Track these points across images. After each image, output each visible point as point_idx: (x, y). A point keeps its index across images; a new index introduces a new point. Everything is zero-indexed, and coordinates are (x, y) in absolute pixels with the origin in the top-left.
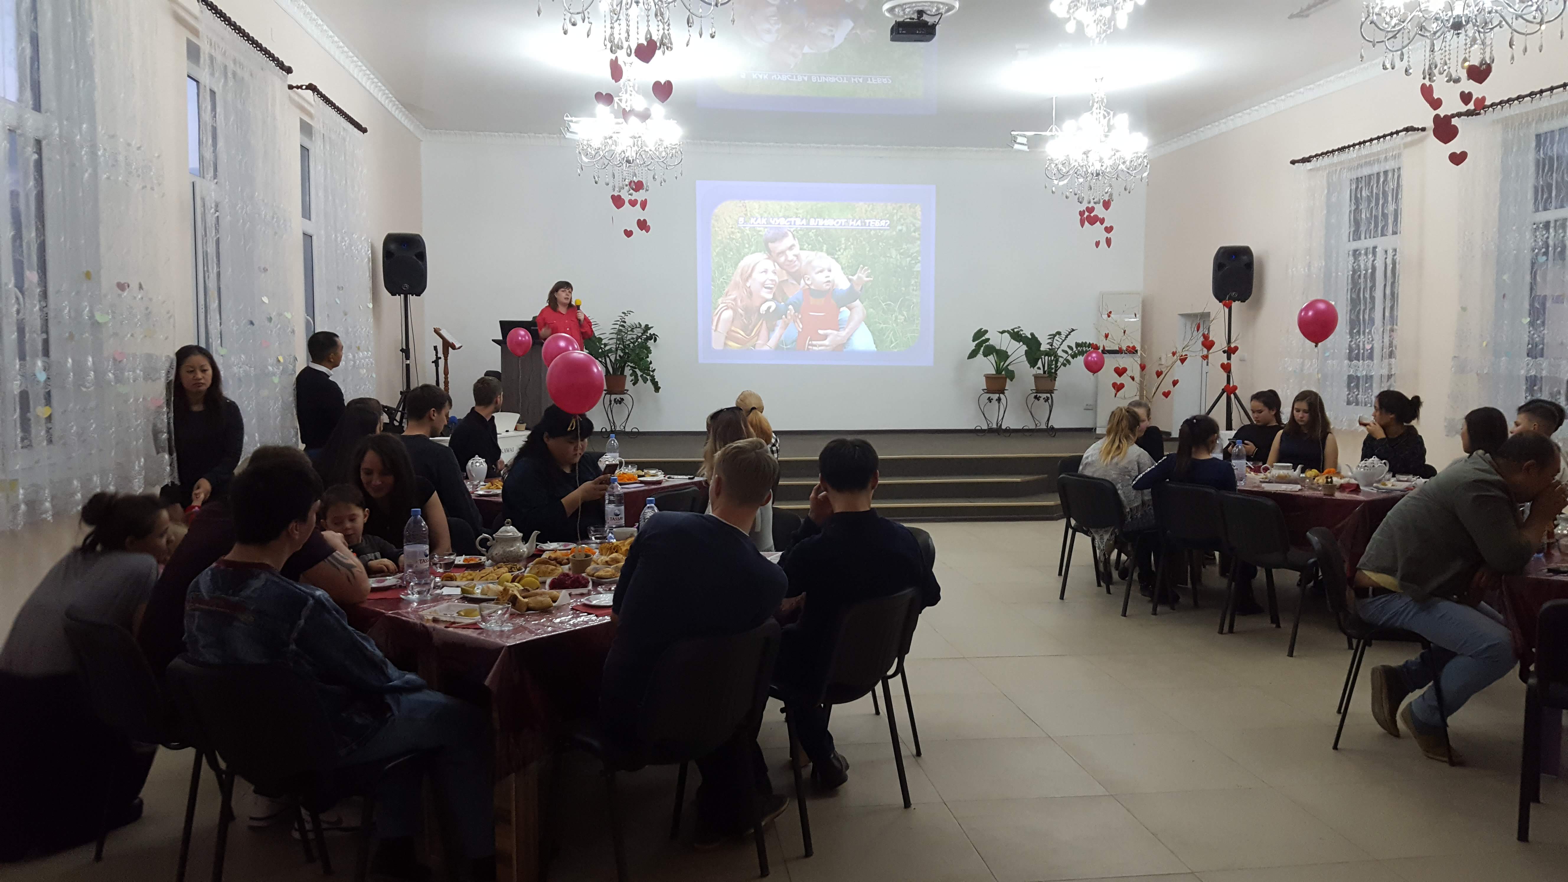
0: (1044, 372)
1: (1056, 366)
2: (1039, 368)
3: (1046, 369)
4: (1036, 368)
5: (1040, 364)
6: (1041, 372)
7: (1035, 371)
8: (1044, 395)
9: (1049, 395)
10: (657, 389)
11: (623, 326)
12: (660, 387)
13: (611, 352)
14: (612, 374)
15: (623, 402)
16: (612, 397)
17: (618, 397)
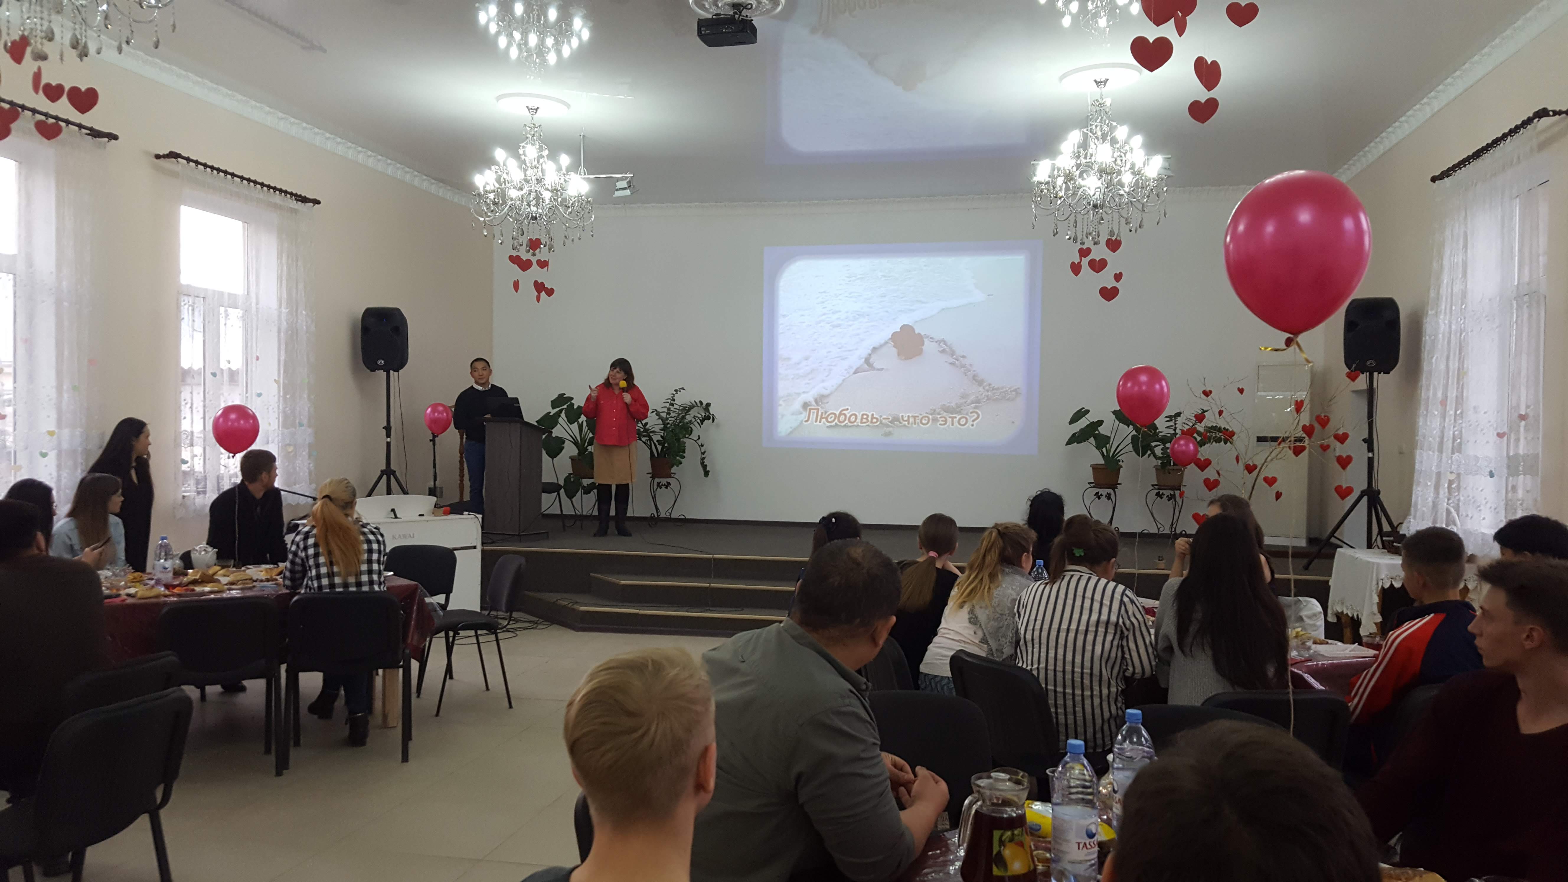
9: (1173, 492)
10: (706, 473)
11: (672, 405)
12: (709, 471)
13: (653, 432)
14: (656, 455)
15: (670, 486)
16: (658, 480)
17: (664, 481)
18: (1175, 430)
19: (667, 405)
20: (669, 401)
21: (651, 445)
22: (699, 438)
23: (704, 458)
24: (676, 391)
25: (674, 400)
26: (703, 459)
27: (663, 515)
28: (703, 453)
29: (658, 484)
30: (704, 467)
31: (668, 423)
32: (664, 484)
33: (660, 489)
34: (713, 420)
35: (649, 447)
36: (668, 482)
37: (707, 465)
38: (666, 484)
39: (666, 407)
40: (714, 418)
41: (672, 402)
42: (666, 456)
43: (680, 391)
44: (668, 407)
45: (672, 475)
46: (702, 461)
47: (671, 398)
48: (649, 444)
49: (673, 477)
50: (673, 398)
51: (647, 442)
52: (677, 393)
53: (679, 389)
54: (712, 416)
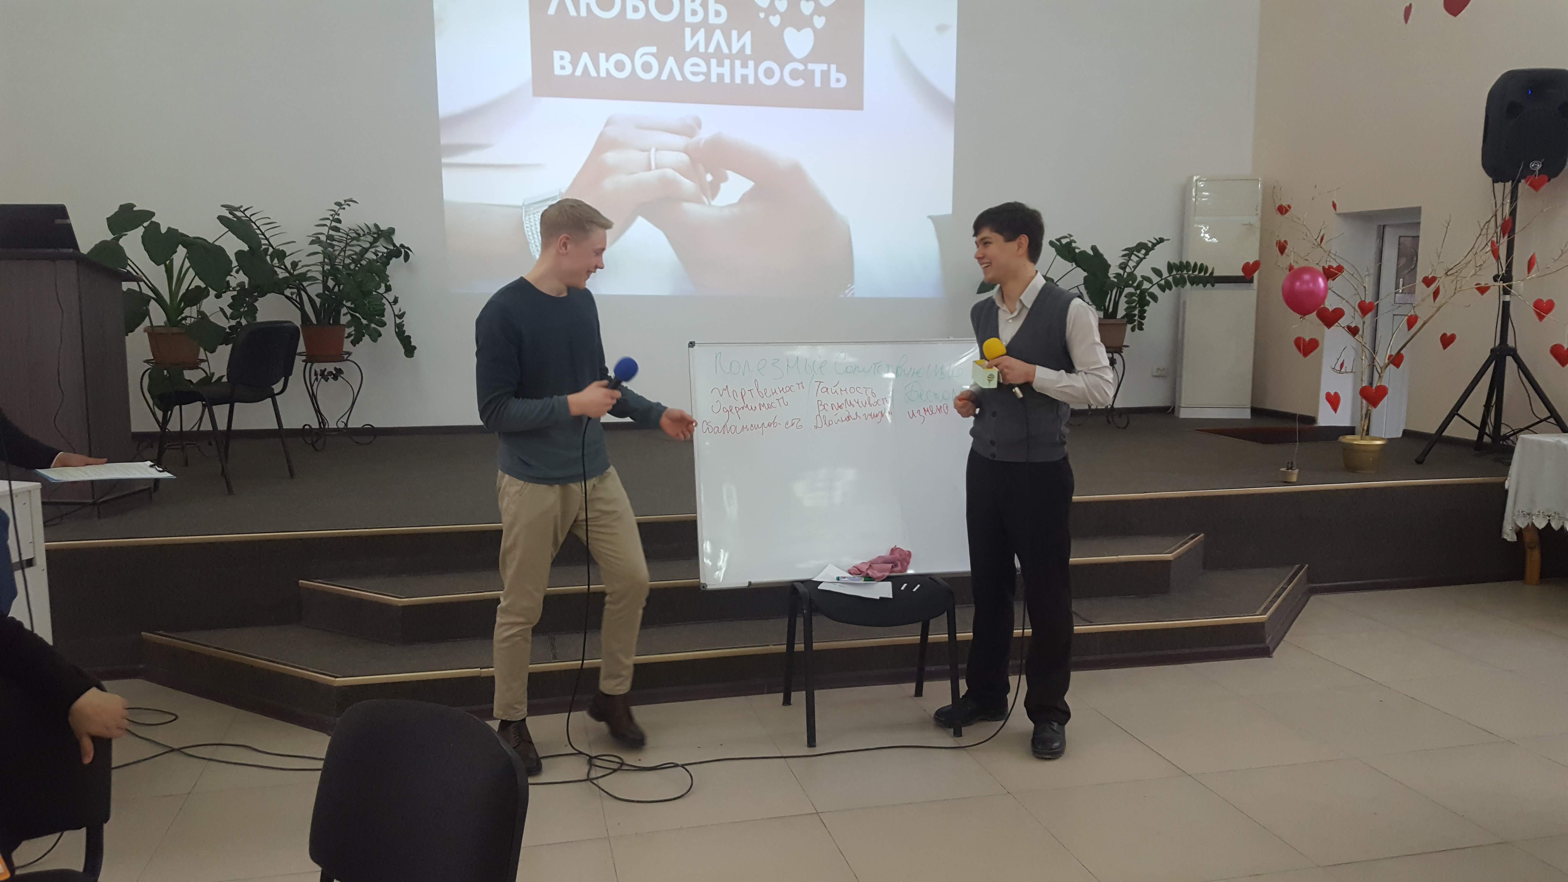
10: (410, 350)
11: (337, 229)
12: (415, 348)
14: (315, 322)
15: (342, 375)
16: (318, 367)
17: (330, 367)
18: (1124, 269)
19: (325, 230)
20: (328, 223)
21: (301, 302)
22: (389, 289)
23: (402, 325)
24: (338, 204)
25: (339, 221)
26: (400, 327)
27: (332, 425)
28: (400, 316)
29: (320, 373)
30: (405, 340)
31: (334, 263)
32: (331, 372)
33: (327, 381)
34: (407, 258)
35: (299, 306)
36: (335, 369)
37: (409, 337)
38: (334, 372)
39: (323, 234)
40: (407, 252)
41: (334, 224)
42: (331, 322)
43: (349, 205)
44: (326, 234)
45: (346, 356)
46: (397, 330)
47: (331, 218)
48: (298, 300)
49: (348, 359)
50: (336, 217)
51: (294, 297)
52: (344, 209)
53: (345, 201)
54: (405, 250)
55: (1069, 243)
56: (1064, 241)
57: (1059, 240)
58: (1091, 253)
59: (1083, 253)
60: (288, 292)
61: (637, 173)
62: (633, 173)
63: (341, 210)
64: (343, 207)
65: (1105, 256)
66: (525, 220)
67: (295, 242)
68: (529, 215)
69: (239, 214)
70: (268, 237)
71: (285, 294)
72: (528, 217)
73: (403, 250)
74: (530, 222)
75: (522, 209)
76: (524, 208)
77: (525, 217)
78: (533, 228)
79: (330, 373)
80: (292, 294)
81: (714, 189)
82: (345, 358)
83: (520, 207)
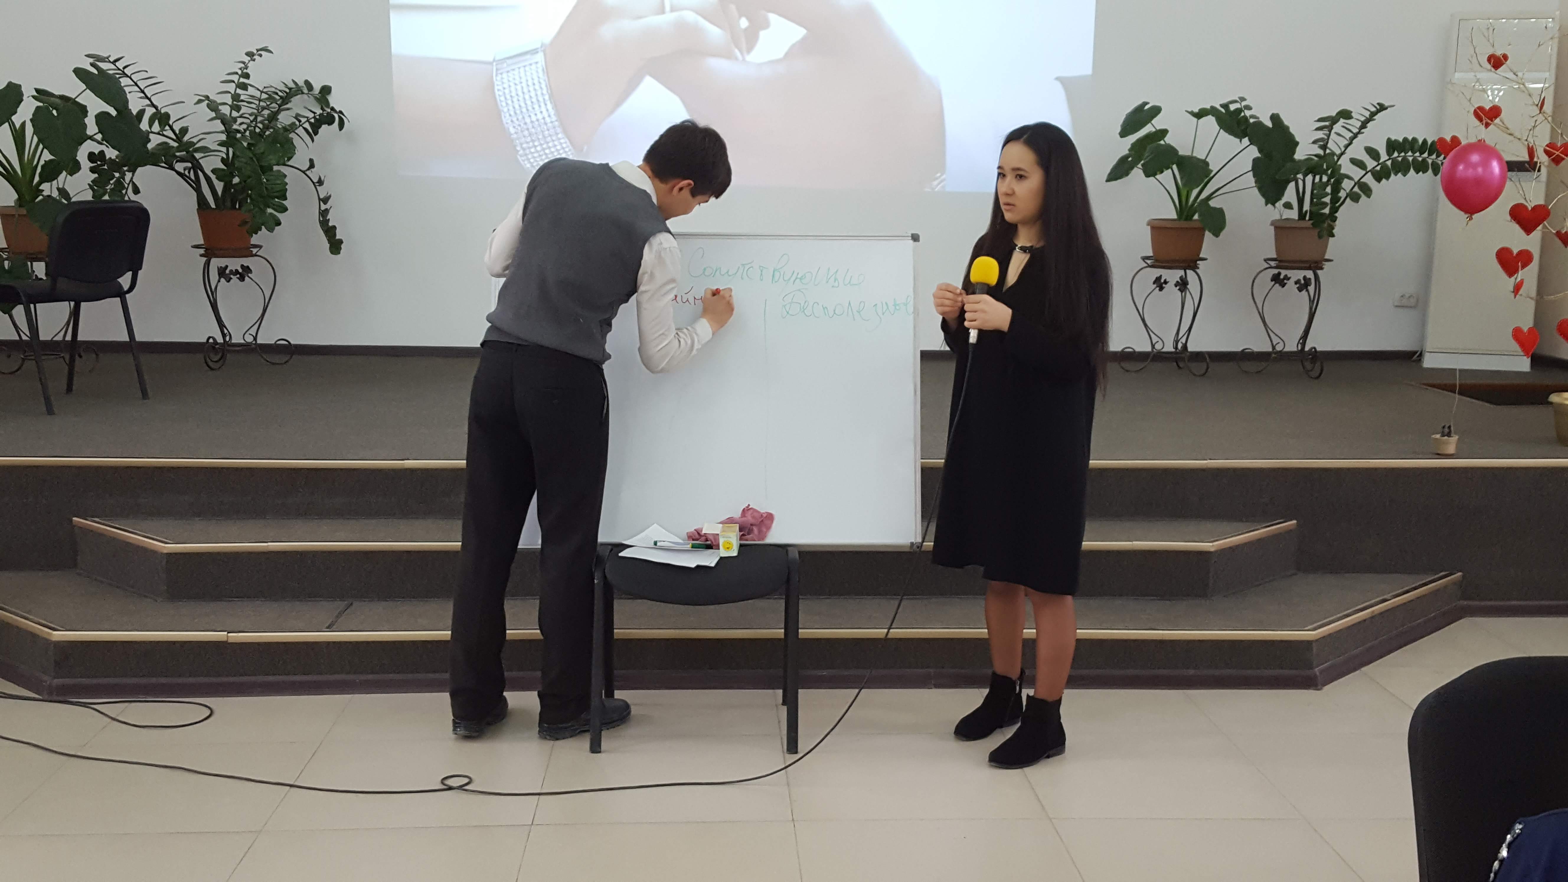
0: (1302, 216)
1: (1335, 199)
2: (1288, 206)
3: (1306, 207)
4: (1280, 204)
5: (1290, 194)
6: (1294, 214)
7: (1277, 212)
8: (1298, 275)
9: (1310, 274)
10: (336, 246)
11: (244, 87)
12: (341, 242)
13: (205, 149)
14: (213, 206)
15: (249, 275)
16: (216, 263)
17: (234, 264)
18: (1324, 147)
19: (231, 88)
20: (235, 78)
21: (198, 181)
22: (312, 166)
23: (327, 211)
24: (250, 54)
25: (247, 76)
26: (324, 213)
27: (238, 339)
28: (325, 200)
29: (222, 272)
30: (330, 232)
31: (238, 131)
32: (237, 270)
33: (228, 281)
34: (341, 125)
35: (194, 185)
36: (242, 266)
37: (334, 227)
38: (240, 271)
39: (230, 93)
40: (343, 119)
41: (242, 80)
42: (237, 207)
43: (261, 56)
44: (233, 93)
45: (254, 251)
46: (321, 219)
47: (240, 72)
48: (193, 177)
49: (257, 254)
50: (245, 71)
51: (186, 173)
52: (254, 60)
53: (258, 50)
54: (339, 116)
55: (1239, 111)
56: (1232, 107)
57: (1225, 106)
58: (1269, 124)
59: (1259, 124)
60: (179, 167)
61: (645, 17)
62: (640, 17)
63: (251, 62)
64: (255, 57)
65: (1292, 130)
66: (496, 80)
67: (184, 102)
68: (501, 74)
69: (104, 66)
70: (149, 96)
71: (176, 168)
72: (500, 76)
73: (336, 116)
74: (503, 83)
75: (493, 66)
76: (494, 64)
77: (497, 75)
78: (507, 91)
79: (237, 272)
80: (185, 170)
81: (751, 38)
82: (254, 253)
83: (491, 63)
